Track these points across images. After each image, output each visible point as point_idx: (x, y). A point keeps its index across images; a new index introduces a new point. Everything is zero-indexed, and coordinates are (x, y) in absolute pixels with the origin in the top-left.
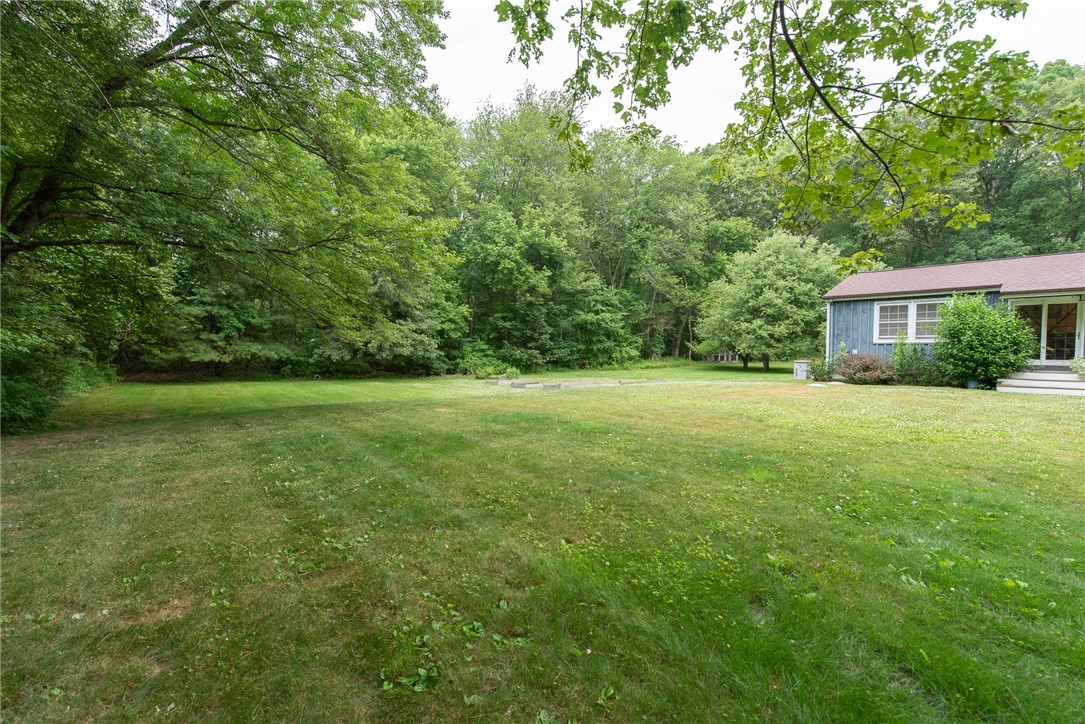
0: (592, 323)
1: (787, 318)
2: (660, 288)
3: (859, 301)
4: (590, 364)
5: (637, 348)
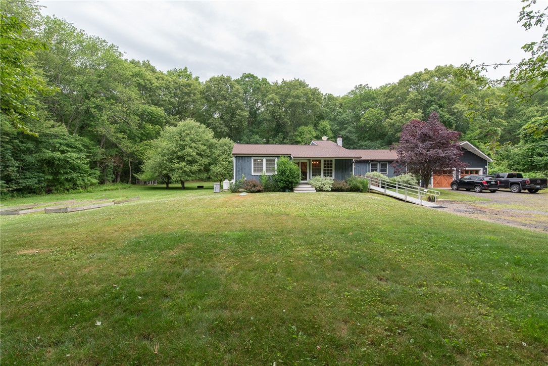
0: (59, 160)
1: (197, 162)
2: (114, 140)
3: (246, 156)
4: (57, 190)
5: (96, 178)
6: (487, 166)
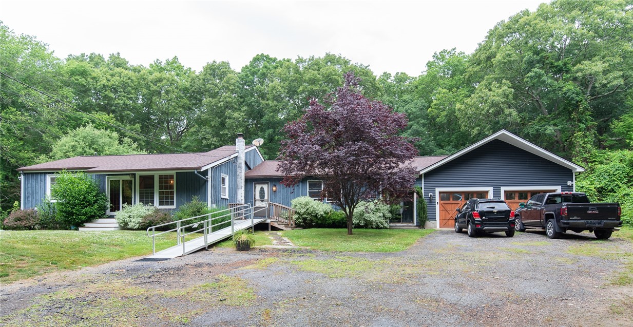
3: (39, 173)
6: (572, 181)
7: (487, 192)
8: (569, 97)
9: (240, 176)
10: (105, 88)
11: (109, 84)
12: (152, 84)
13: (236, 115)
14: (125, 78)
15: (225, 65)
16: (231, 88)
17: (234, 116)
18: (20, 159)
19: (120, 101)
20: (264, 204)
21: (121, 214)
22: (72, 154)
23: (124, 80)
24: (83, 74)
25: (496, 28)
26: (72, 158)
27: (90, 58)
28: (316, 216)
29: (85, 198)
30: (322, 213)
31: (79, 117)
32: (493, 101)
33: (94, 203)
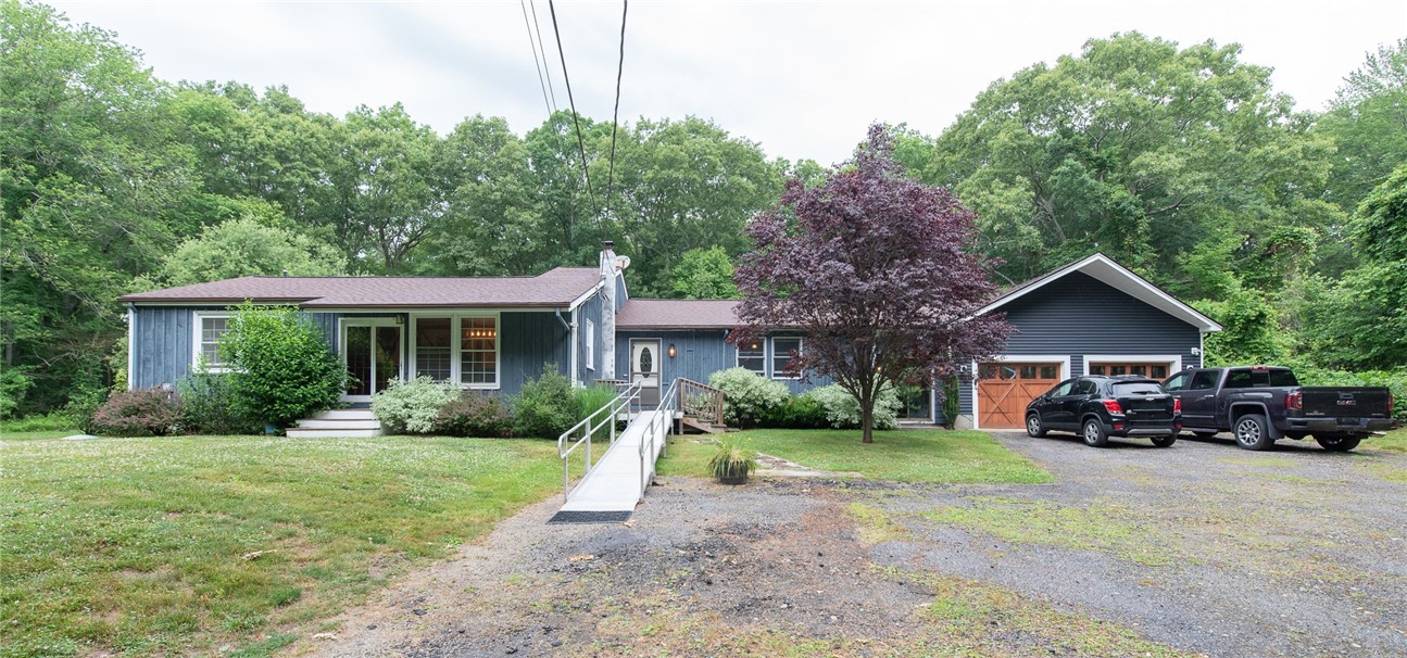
3: (172, 308)
6: (1199, 348)
7: (1058, 364)
8: (1124, 209)
9: (608, 326)
10: (263, 149)
11: (272, 143)
12: (357, 150)
13: (525, 216)
14: (304, 135)
15: (497, 124)
16: (515, 166)
17: (520, 219)
18: (81, 282)
19: (293, 179)
20: (651, 382)
21: (385, 402)
22: (214, 273)
23: (302, 138)
24: (217, 118)
25: (990, 93)
26: (213, 283)
27: (227, 91)
28: (764, 406)
29: (301, 364)
30: (778, 400)
31: (208, 204)
32: (1000, 210)
33: (321, 375)
